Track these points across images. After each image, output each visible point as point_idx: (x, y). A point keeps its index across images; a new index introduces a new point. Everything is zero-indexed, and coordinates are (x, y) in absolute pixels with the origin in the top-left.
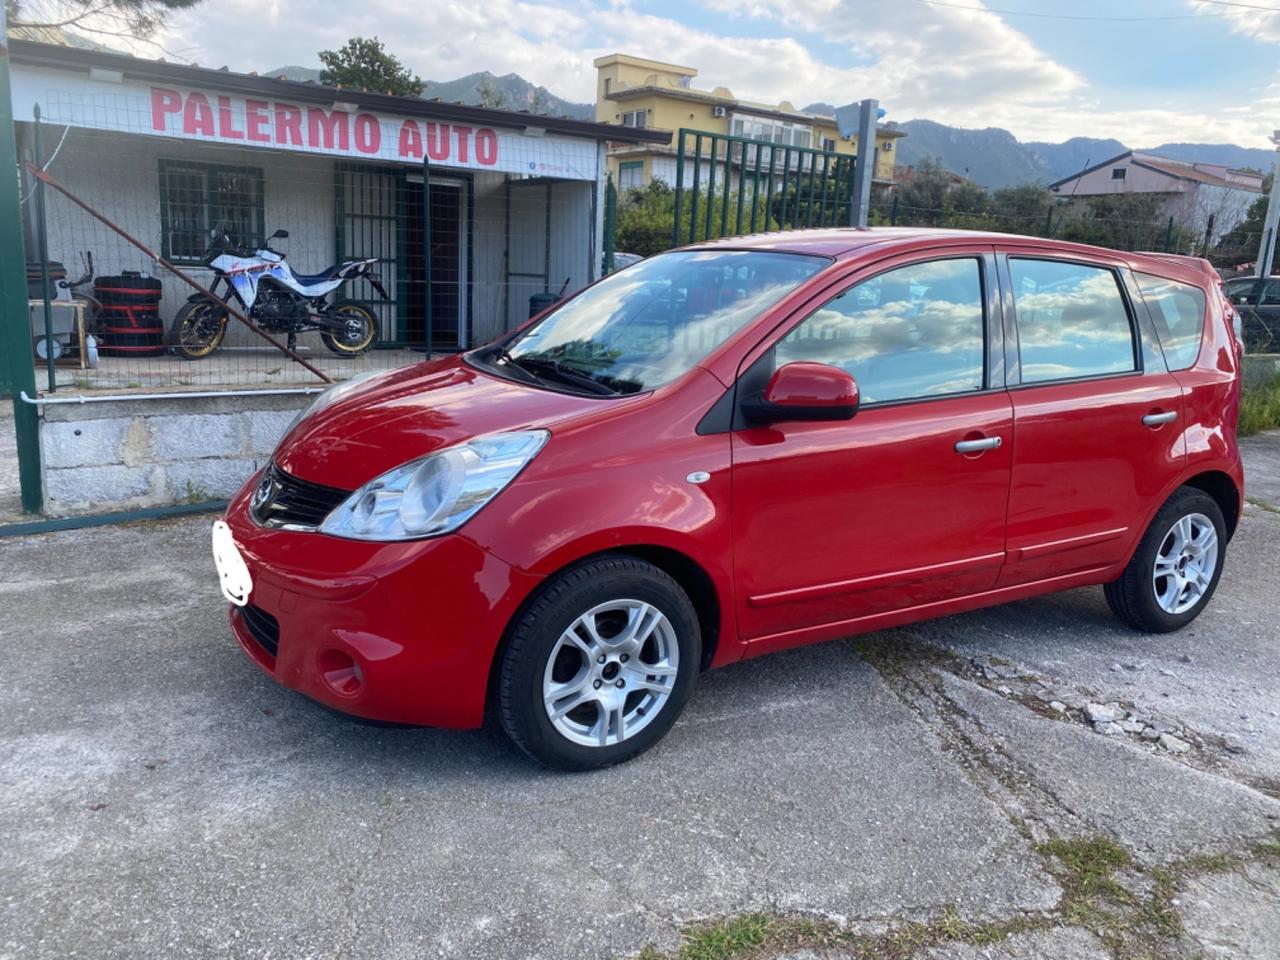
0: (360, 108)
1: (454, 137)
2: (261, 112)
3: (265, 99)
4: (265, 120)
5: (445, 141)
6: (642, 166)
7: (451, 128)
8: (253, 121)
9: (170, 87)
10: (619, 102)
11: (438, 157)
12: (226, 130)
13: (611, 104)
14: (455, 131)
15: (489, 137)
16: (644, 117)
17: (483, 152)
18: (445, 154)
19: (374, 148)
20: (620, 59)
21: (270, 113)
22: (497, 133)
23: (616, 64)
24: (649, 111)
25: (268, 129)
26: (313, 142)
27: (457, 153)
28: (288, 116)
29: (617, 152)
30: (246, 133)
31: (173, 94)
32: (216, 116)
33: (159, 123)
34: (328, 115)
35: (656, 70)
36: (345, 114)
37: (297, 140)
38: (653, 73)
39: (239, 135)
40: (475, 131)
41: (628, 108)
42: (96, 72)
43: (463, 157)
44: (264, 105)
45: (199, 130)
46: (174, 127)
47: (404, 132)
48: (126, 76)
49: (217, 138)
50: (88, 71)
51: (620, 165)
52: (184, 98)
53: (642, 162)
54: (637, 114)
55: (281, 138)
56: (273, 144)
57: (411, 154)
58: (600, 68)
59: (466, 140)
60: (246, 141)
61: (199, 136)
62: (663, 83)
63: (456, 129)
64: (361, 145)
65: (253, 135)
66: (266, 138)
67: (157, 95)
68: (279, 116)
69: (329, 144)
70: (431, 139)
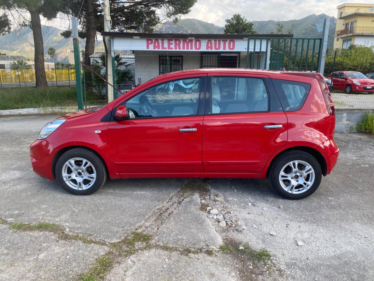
0: (195, 38)
1: (222, 43)
2: (171, 42)
3: (172, 39)
4: (172, 44)
5: (219, 44)
6: (351, 40)
7: (221, 41)
8: (169, 44)
9: (150, 38)
10: (345, 19)
11: (218, 49)
12: (163, 48)
13: (342, 20)
14: (222, 41)
15: (233, 42)
16: (353, 23)
17: (230, 46)
18: (219, 48)
19: (199, 48)
20: (346, 5)
21: (173, 42)
22: (235, 40)
23: (345, 7)
24: (356, 21)
25: (173, 46)
26: (184, 48)
27: (223, 48)
28: (178, 42)
29: (342, 36)
30: (167, 48)
31: (151, 40)
32: (161, 44)
33: (148, 47)
34: (188, 41)
35: (359, 6)
36: (192, 40)
37: (180, 48)
38: (358, 8)
39: (166, 48)
40: (228, 41)
41: (347, 21)
42: (134, 37)
43: (224, 48)
44: (172, 40)
45: (157, 48)
46: (151, 48)
47: (208, 43)
48: (140, 37)
49: (161, 50)
50: (133, 37)
51: (343, 40)
52: (154, 41)
53: (351, 39)
54: (351, 23)
55: (176, 48)
56: (174, 50)
57: (209, 49)
58: (339, 9)
59: (225, 43)
60: (167, 50)
61: (157, 49)
62: (362, 11)
63: (223, 41)
64: (196, 48)
65: (169, 48)
66: (172, 48)
67: (148, 40)
68: (176, 43)
69: (188, 48)
70: (215, 44)
